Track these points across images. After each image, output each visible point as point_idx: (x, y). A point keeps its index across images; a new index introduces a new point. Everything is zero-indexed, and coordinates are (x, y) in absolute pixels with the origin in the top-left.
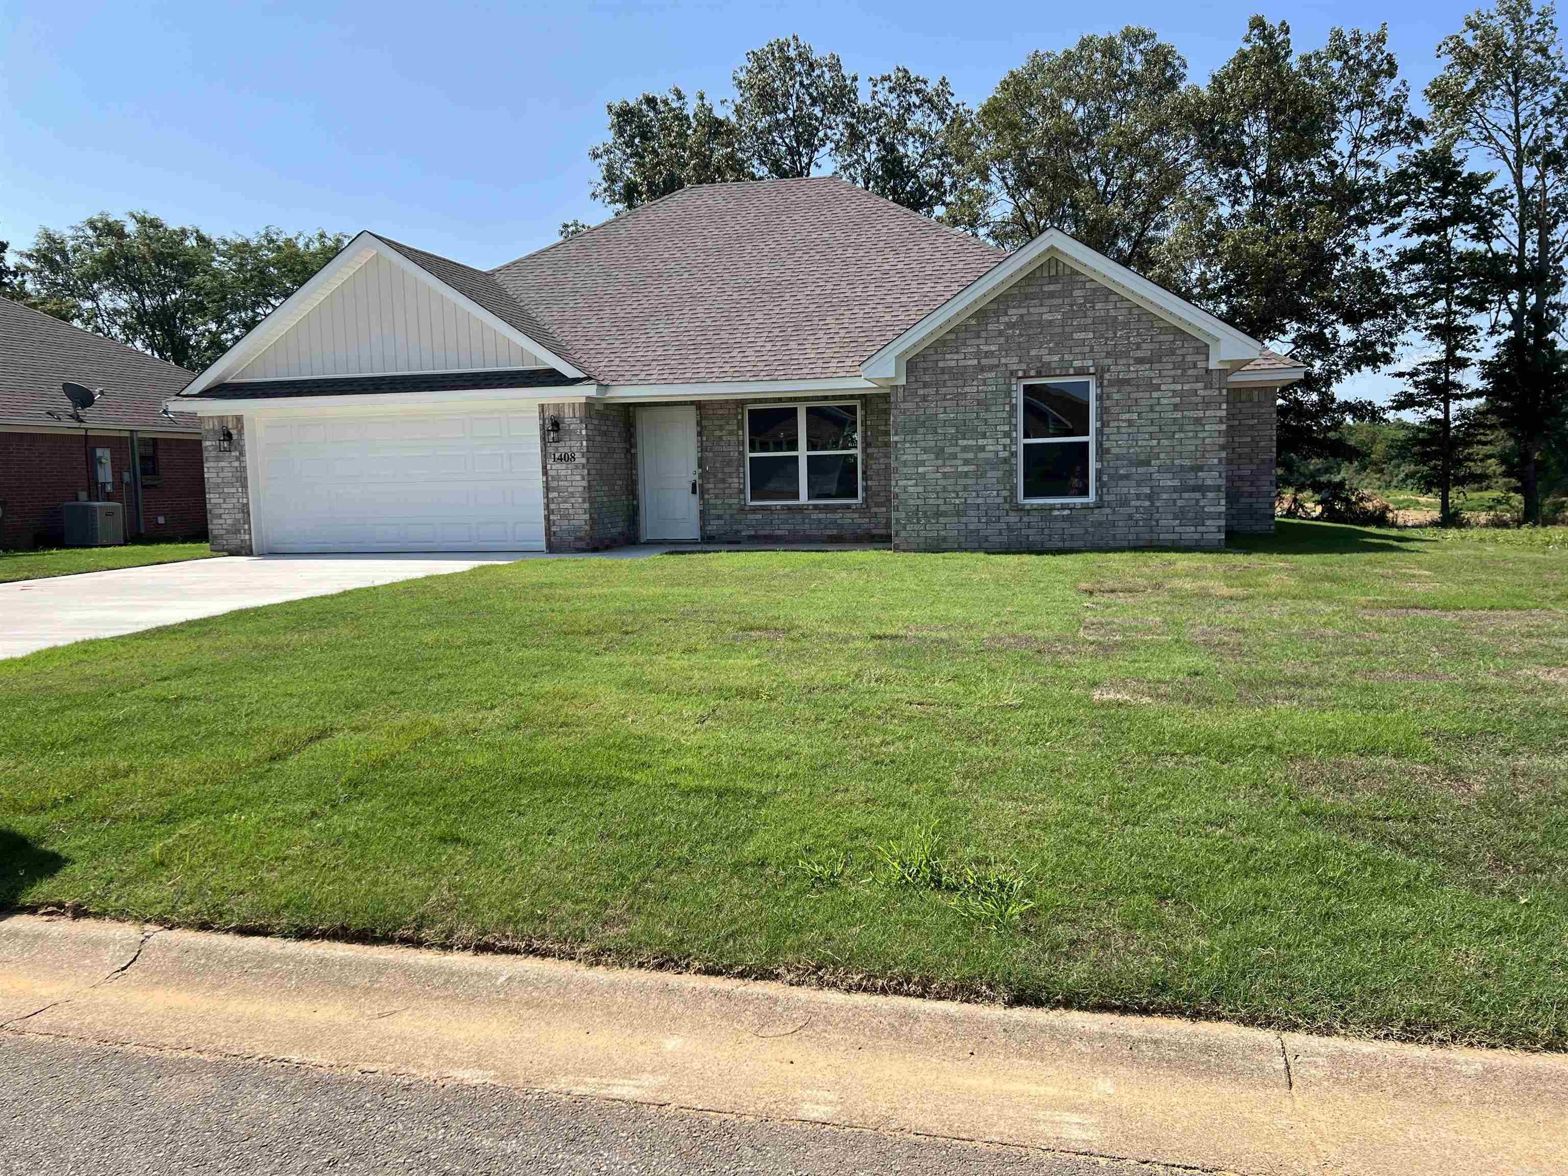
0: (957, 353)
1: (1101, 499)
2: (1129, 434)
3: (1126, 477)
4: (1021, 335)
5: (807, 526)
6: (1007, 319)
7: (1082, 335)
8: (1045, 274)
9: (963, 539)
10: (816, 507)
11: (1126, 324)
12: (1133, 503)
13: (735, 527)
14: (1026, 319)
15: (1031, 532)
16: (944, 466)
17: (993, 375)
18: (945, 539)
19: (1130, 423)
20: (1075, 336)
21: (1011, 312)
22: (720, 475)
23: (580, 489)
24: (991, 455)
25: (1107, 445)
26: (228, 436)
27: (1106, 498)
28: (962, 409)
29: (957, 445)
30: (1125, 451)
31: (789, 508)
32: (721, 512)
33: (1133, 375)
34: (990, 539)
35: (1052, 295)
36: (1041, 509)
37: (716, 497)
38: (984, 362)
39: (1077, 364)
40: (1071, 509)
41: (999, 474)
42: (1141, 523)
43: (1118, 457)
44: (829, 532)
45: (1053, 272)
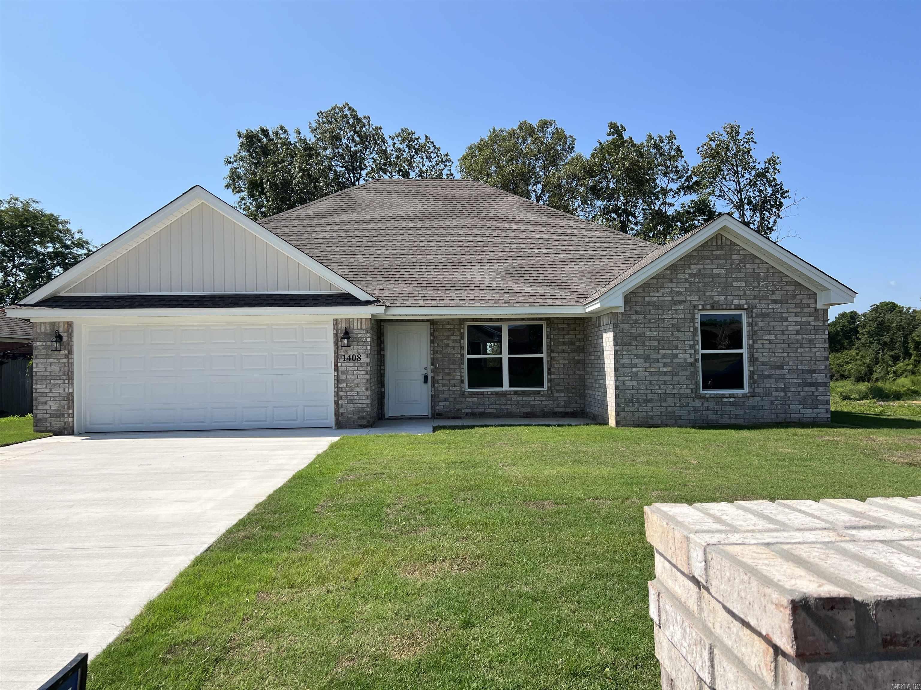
0: (658, 292)
1: (754, 391)
2: (770, 348)
3: (769, 377)
4: (700, 282)
5: (509, 406)
6: (690, 271)
7: (739, 284)
8: (714, 244)
9: (664, 418)
10: (516, 393)
11: (765, 278)
12: (774, 394)
13: (457, 407)
14: (702, 272)
15: (709, 412)
16: (650, 367)
17: (682, 307)
18: (652, 418)
19: (770, 341)
20: (735, 284)
21: (692, 267)
22: (447, 371)
23: (364, 381)
24: (682, 361)
25: (756, 355)
26: (59, 338)
27: (757, 390)
28: (662, 330)
29: (658, 353)
30: (767, 360)
31: (497, 393)
32: (448, 396)
33: (771, 311)
34: (682, 418)
35: (718, 257)
36: (717, 397)
37: (444, 386)
38: (676, 298)
39: (736, 302)
40: (734, 398)
41: (688, 373)
42: (779, 407)
43: (763, 364)
44: (525, 410)
45: (719, 243)
